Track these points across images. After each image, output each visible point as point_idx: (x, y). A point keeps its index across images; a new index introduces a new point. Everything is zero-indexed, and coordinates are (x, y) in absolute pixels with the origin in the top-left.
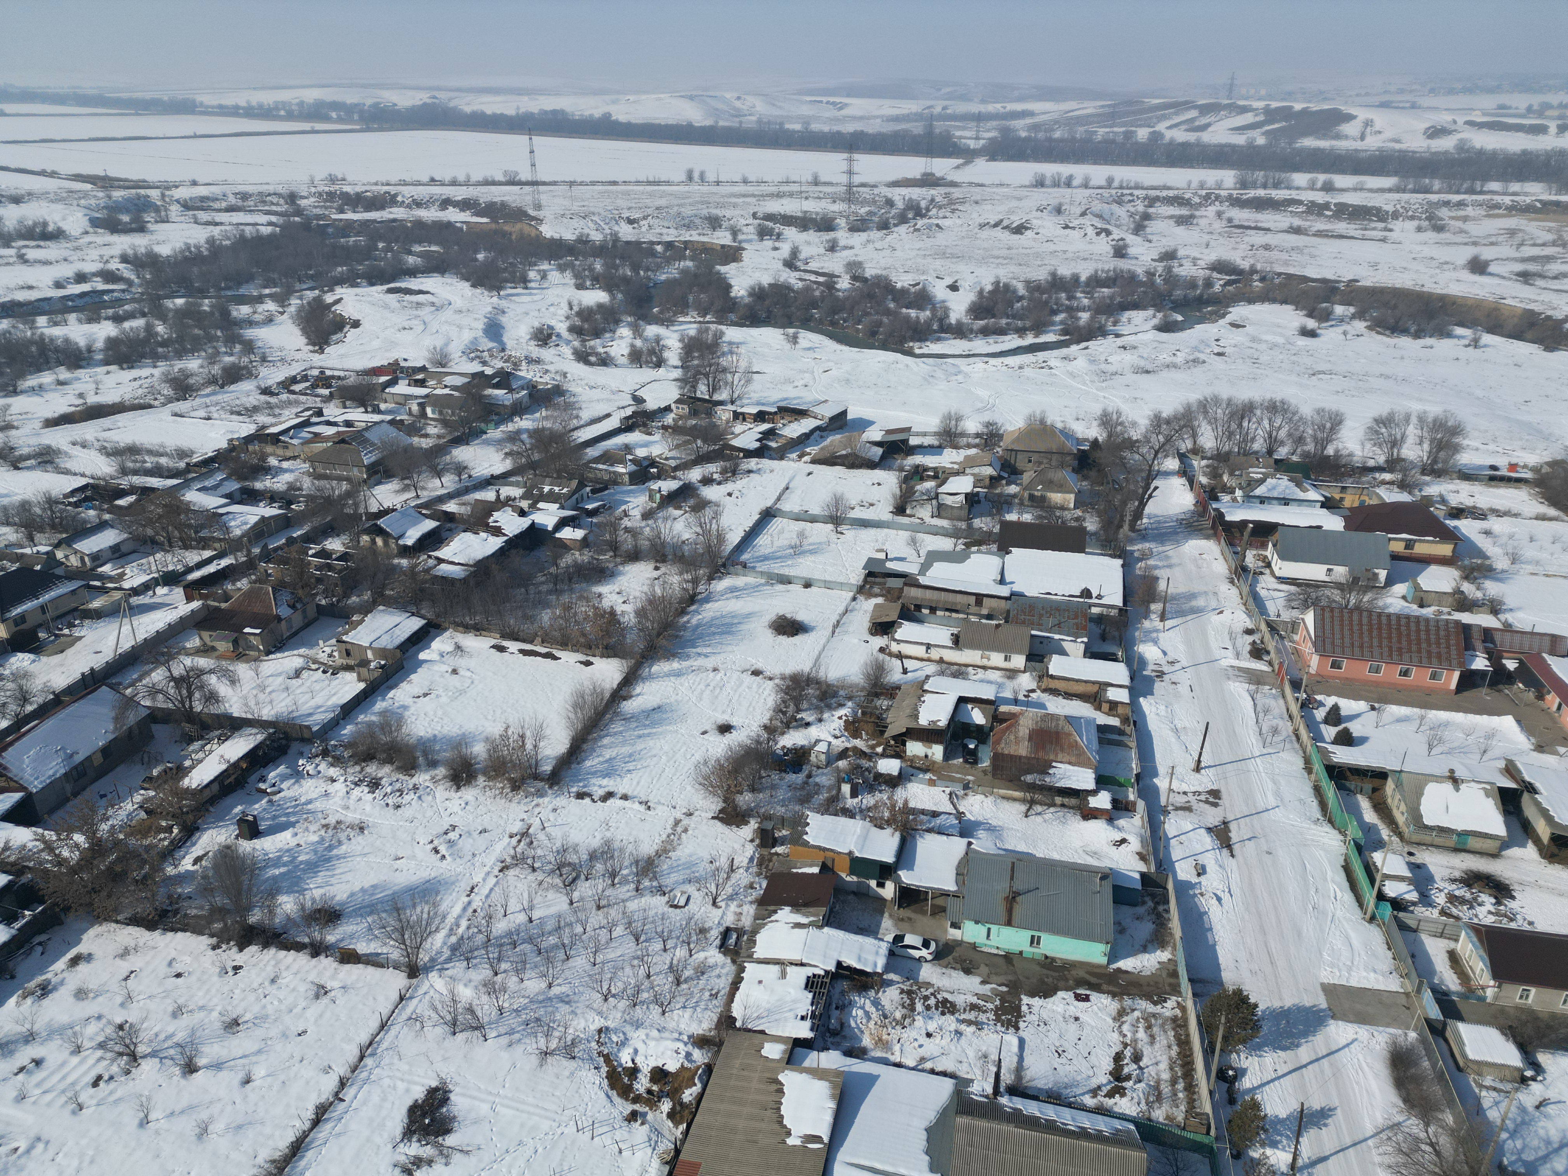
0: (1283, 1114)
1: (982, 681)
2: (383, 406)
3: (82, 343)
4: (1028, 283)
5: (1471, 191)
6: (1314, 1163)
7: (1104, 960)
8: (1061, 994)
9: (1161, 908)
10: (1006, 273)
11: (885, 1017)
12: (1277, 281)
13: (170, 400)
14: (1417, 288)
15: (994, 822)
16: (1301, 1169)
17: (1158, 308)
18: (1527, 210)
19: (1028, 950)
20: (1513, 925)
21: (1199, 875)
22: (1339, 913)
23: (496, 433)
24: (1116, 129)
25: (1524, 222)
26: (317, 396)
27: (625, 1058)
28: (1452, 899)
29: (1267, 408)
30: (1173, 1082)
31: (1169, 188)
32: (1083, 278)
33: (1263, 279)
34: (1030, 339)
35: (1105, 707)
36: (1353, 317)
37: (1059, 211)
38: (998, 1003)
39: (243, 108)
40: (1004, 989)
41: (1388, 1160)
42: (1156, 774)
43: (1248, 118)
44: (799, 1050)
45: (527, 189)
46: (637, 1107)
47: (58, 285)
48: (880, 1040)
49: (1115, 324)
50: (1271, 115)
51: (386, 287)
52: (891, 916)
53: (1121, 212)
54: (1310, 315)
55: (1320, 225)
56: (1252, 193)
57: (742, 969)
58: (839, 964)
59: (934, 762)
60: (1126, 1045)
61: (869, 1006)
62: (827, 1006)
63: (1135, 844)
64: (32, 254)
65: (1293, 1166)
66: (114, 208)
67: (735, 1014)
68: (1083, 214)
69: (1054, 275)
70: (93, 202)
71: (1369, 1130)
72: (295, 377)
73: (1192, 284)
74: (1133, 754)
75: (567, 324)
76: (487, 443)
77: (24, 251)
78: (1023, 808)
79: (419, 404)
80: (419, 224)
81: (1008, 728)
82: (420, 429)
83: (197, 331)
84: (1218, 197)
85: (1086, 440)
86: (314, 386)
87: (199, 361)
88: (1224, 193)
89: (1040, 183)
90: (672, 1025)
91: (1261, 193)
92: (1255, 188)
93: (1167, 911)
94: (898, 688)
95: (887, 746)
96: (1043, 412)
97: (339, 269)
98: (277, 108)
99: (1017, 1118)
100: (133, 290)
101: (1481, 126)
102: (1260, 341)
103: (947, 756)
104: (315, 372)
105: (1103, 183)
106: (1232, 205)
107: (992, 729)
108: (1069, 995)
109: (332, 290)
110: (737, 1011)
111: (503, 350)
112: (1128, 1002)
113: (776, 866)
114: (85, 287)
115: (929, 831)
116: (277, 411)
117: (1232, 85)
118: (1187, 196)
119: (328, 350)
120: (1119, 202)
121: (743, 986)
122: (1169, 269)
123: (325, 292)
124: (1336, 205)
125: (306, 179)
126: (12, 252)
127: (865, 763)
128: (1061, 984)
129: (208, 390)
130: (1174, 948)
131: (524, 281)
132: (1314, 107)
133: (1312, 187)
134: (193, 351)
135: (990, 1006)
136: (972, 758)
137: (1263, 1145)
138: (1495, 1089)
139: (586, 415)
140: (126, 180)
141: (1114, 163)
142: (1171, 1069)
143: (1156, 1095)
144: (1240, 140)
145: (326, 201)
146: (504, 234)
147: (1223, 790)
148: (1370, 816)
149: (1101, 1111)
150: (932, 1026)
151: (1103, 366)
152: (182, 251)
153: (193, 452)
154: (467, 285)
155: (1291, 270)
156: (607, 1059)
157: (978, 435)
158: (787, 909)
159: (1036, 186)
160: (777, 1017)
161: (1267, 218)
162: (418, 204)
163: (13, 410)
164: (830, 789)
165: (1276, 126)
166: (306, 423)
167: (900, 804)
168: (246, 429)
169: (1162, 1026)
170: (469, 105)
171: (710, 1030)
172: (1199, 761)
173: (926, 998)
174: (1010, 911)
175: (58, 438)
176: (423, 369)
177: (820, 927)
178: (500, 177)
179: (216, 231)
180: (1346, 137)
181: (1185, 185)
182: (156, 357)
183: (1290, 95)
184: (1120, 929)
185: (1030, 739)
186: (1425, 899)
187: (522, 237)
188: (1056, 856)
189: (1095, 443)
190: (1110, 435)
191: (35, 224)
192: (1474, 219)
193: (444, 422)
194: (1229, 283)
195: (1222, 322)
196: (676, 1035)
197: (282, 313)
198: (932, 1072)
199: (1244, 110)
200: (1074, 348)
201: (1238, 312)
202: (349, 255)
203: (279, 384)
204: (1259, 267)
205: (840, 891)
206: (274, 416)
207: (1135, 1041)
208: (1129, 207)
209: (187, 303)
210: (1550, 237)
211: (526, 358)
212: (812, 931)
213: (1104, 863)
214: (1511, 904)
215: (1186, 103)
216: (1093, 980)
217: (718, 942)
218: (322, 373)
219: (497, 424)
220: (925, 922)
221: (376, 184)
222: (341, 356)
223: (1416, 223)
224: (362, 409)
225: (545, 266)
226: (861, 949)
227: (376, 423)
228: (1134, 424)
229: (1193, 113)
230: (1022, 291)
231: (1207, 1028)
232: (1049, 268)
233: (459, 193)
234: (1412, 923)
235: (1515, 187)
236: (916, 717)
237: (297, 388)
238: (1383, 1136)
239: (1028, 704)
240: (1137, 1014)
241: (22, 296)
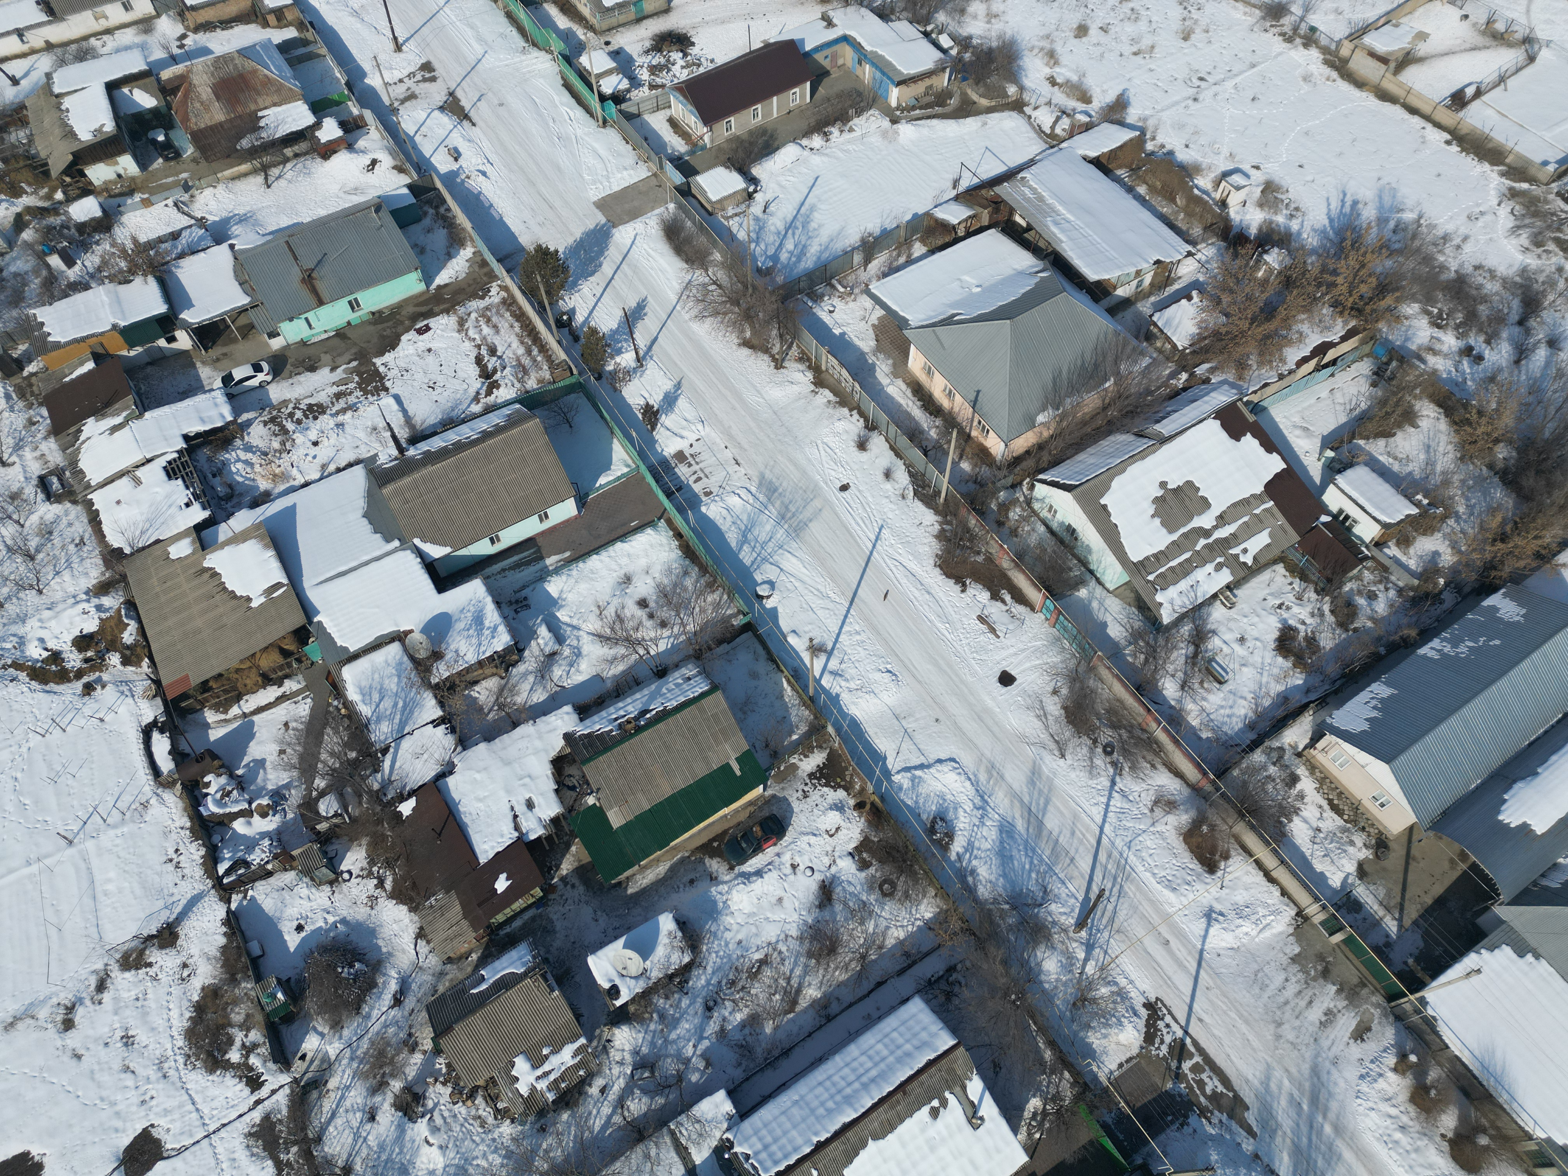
0: (614, 326)
1: (118, 51)
6: (650, 348)
7: (422, 287)
8: (404, 338)
9: (442, 210)
11: (266, 454)
15: (241, 211)
16: (644, 357)
19: (354, 317)
20: (702, 70)
21: (456, 159)
22: (579, 132)
27: (35, 652)
28: (654, 70)
30: (529, 352)
35: (271, 19)
38: (357, 379)
40: (354, 364)
41: (695, 312)
42: (364, 75)
44: (205, 533)
46: (85, 679)
48: (275, 475)
52: (203, 363)
57: (91, 503)
58: (186, 437)
59: (133, 179)
60: (479, 347)
61: (243, 455)
62: (203, 480)
63: (386, 161)
65: (638, 359)
67: (116, 545)
71: (674, 298)
74: (330, 61)
78: (260, 179)
81: (186, 96)
90: (59, 595)
93: (449, 210)
94: (22, 107)
95: (65, 188)
99: (430, 458)
103: (143, 163)
107: (169, 106)
108: (412, 335)
110: (115, 540)
112: (461, 310)
113: (40, 386)
115: (181, 256)
121: (102, 516)
127: (55, 221)
128: (400, 329)
130: (472, 240)
135: (352, 386)
136: (169, 151)
137: (612, 357)
138: (736, 215)
142: (522, 343)
143: (522, 371)
147: (432, 60)
148: (562, 22)
149: (489, 410)
150: (313, 435)
156: (16, 665)
158: (91, 421)
160: (161, 520)
164: (36, 272)
167: (129, 245)
169: (498, 313)
171: (103, 574)
172: (395, 38)
173: (291, 415)
174: (314, 291)
177: (140, 416)
184: (420, 250)
185: (218, 98)
186: (635, 82)
188: (322, 212)
196: (72, 600)
198: (339, 470)
205: (132, 369)
207: (484, 338)
212: (135, 425)
213: (370, 195)
214: (694, 51)
216: (423, 309)
217: (41, 496)
220: (242, 348)
226: (198, 410)
231: (530, 293)
234: (633, 110)
236: (70, 134)
238: (684, 297)
239: (189, 56)
240: (474, 315)
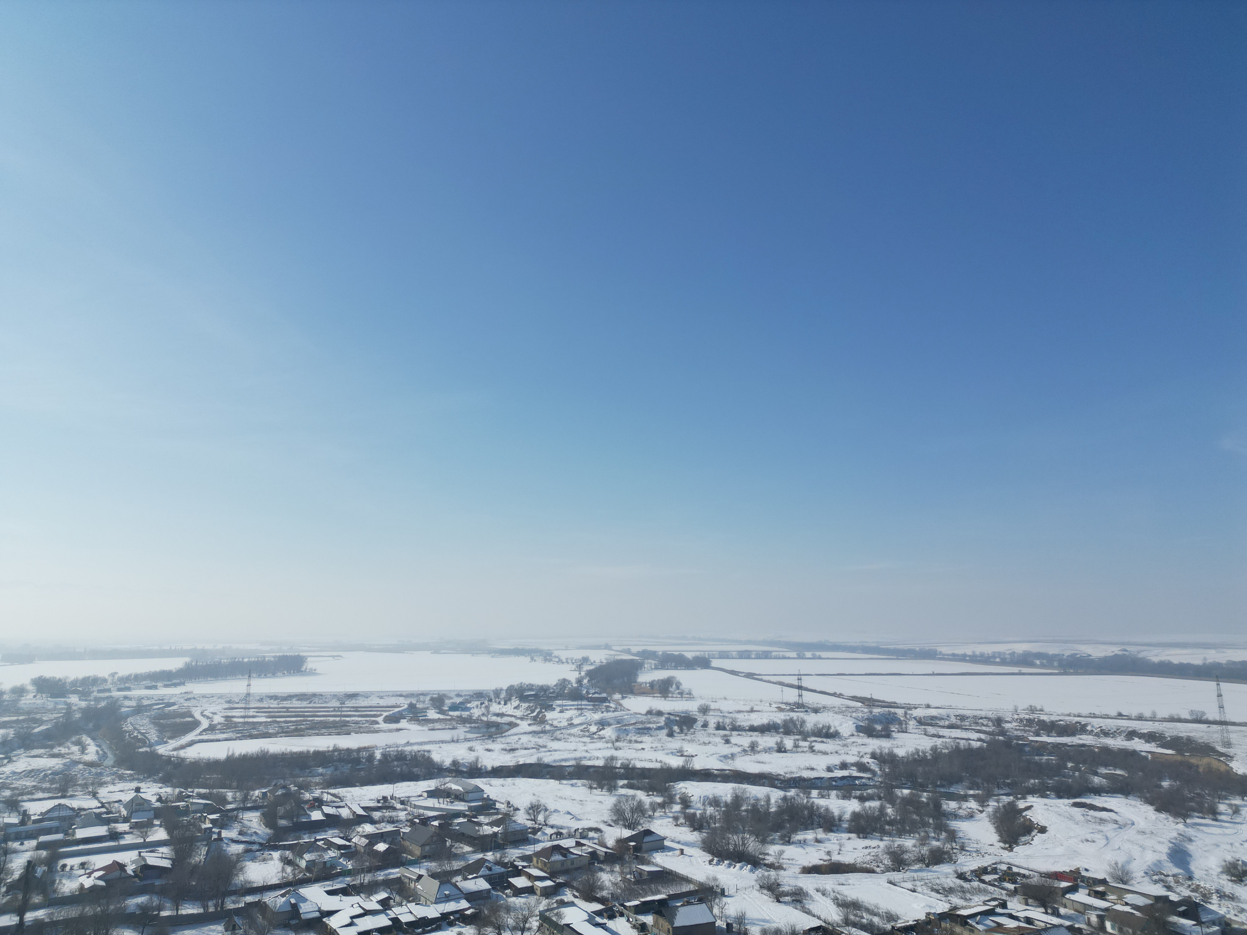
2: (1062, 911)
3: (836, 813)
13: (888, 870)
26: (1003, 889)
39: (969, 656)
45: (1215, 727)
47: (829, 769)
51: (1072, 801)
64: (818, 747)
66: (873, 720)
70: (860, 715)
72: (986, 868)
77: (813, 744)
79: (1099, 916)
80: (1106, 750)
83: (915, 817)
86: (1001, 880)
87: (913, 841)
97: (1032, 781)
98: (994, 657)
100: (876, 779)
104: (1004, 867)
109: (1024, 798)
111: (1190, 878)
114: (845, 773)
116: (968, 896)
119: (1016, 849)
123: (1018, 799)
125: (1011, 708)
126: (806, 744)
129: (916, 867)
134: (910, 832)
140: (883, 702)
145: (1025, 726)
146: (1190, 766)
152: (913, 754)
153: (898, 918)
154: (1150, 809)
162: (1105, 733)
163: (785, 856)
166: (991, 913)
168: (942, 907)
170: (1156, 656)
175: (809, 883)
176: (1103, 882)
178: (1186, 715)
179: (939, 742)
182: (883, 832)
187: (1210, 770)
191: (823, 727)
197: (981, 812)
202: (1040, 770)
203: (972, 871)
206: (966, 900)
209: (911, 794)
211: (1218, 892)
218: (1009, 868)
221: (1069, 715)
222: (1028, 857)
224: (1043, 910)
225: (1237, 801)
227: (1055, 926)
233: (1146, 727)
237: (987, 878)
241: (806, 774)
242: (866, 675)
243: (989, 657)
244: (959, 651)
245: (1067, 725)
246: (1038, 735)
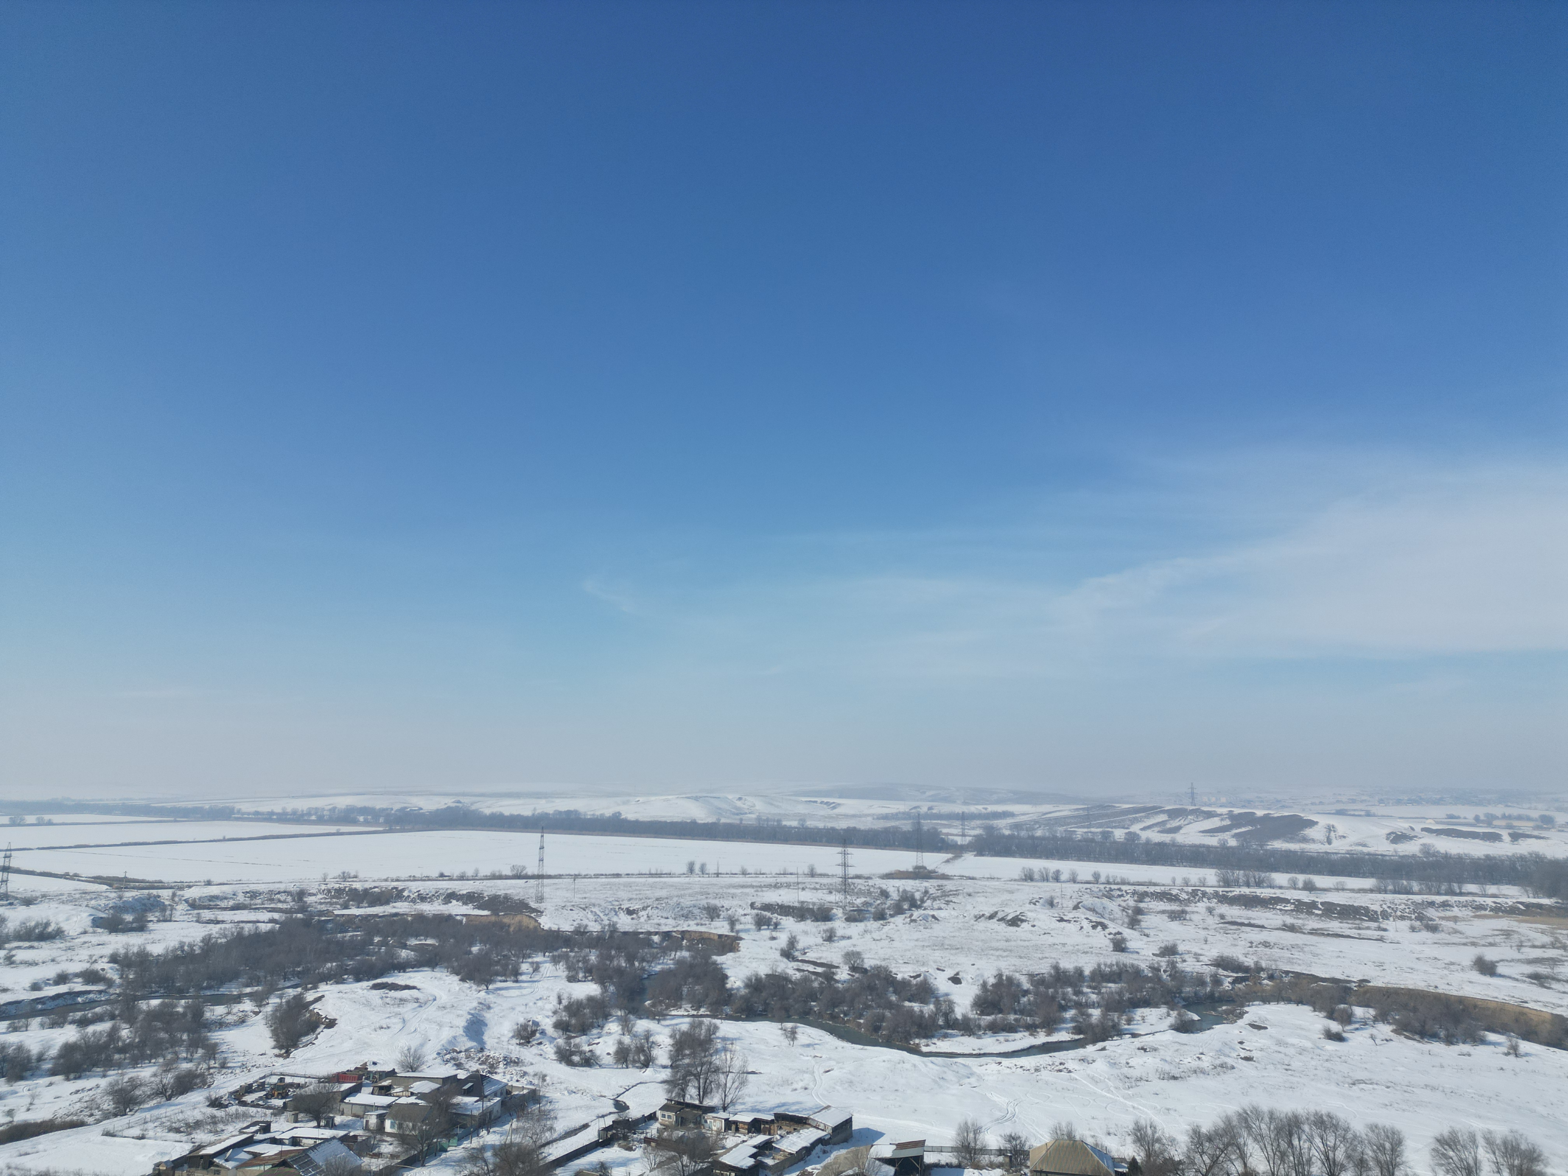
2: (338, 1119)
3: (35, 1050)
4: (1031, 976)
5: (1452, 893)
10: (1008, 966)
12: (1286, 980)
13: (107, 1116)
14: (1432, 990)
17: (1172, 1006)
18: (1512, 911)
23: (456, 1151)
24: (1093, 830)
25: (1515, 923)
26: (269, 1108)
29: (1315, 1124)
31: (1155, 885)
32: (1087, 972)
33: (1271, 977)
34: (1042, 1038)
36: (1376, 1019)
37: (1051, 904)
39: (277, 814)
43: (1215, 823)
45: (532, 882)
47: (35, 987)
49: (1129, 1021)
50: (1237, 820)
51: (371, 983)
53: (1113, 906)
54: (1331, 1016)
55: (1312, 923)
56: (1236, 891)
64: (21, 955)
66: (122, 908)
68: (1076, 907)
69: (1056, 968)
70: (103, 902)
72: (251, 1085)
73: (1199, 980)
75: (554, 1019)
76: (446, 1163)
77: (14, 952)
79: (379, 1116)
80: (420, 918)
82: (374, 1147)
83: (163, 1035)
84: (1204, 894)
85: (1123, 1160)
86: (268, 1096)
87: (153, 1069)
88: (1209, 890)
89: (1029, 877)
91: (1246, 891)
92: (1239, 886)
96: (1069, 1124)
97: (329, 965)
98: (309, 814)
100: (111, 991)
101: (1438, 832)
102: (1286, 1044)
104: (274, 1080)
105: (1091, 878)
106: (1219, 901)
109: (315, 987)
111: (482, 1050)
114: (62, 989)
116: (220, 1126)
117: (1193, 793)
118: (1174, 892)
119: (295, 1053)
120: (1110, 897)
122: (1173, 965)
123: (307, 990)
124: (1322, 904)
125: (319, 876)
129: (152, 1103)
131: (516, 974)
132: (1276, 814)
133: (1294, 886)
134: (151, 1057)
139: (561, 1126)
140: (143, 881)
141: (1097, 860)
144: (1213, 841)
145: (333, 897)
146: (503, 926)
151: (1125, 1070)
152: (175, 950)
154: (456, 978)
155: (1298, 969)
157: (1000, 1152)
159: (1025, 880)
161: (1258, 915)
162: (423, 898)
165: (1243, 830)
166: (249, 1141)
168: (179, 1148)
170: (488, 808)
176: (392, 1074)
178: (507, 872)
179: (214, 929)
180: (1313, 841)
181: (1169, 882)
182: (109, 1064)
183: (1249, 803)
187: (520, 929)
189: (1133, 1163)
190: (1149, 1155)
191: (36, 926)
192: (1464, 920)
193: (402, 1138)
194: (1236, 981)
195: (1240, 1022)
197: (256, 1013)
199: (1210, 815)
200: (1090, 1049)
201: (1255, 1011)
202: (342, 950)
203: (231, 1094)
204: (1264, 964)
206: (216, 1132)
208: (1119, 901)
209: (162, 1004)
210: (1547, 939)
211: (505, 1058)
215: (1154, 808)
218: (281, 1080)
219: (461, 1139)
221: (386, 880)
222: (307, 1060)
223: (1407, 923)
224: (315, 1123)
225: (539, 958)
227: (326, 1140)
228: (1173, 1141)
229: (1162, 817)
230: (1026, 985)
232: (1050, 961)
233: (464, 888)
235: (1492, 889)
237: (249, 1098)
242: (122, 845)
243: (303, 815)
244: (265, 808)
245: (382, 893)
246: (346, 907)
